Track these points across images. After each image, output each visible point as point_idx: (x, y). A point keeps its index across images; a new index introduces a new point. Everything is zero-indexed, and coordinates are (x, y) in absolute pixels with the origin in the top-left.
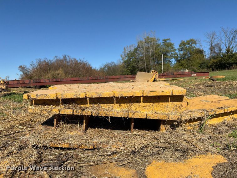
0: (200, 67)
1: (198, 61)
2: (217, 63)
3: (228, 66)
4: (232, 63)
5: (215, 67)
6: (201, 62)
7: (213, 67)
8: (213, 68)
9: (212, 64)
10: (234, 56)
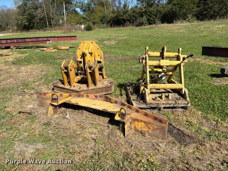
0: (101, 21)
1: (99, 14)
2: (115, 18)
3: (123, 22)
4: (126, 20)
5: (113, 22)
6: (102, 16)
7: (111, 22)
8: (111, 24)
9: (110, 19)
10: (128, 13)
